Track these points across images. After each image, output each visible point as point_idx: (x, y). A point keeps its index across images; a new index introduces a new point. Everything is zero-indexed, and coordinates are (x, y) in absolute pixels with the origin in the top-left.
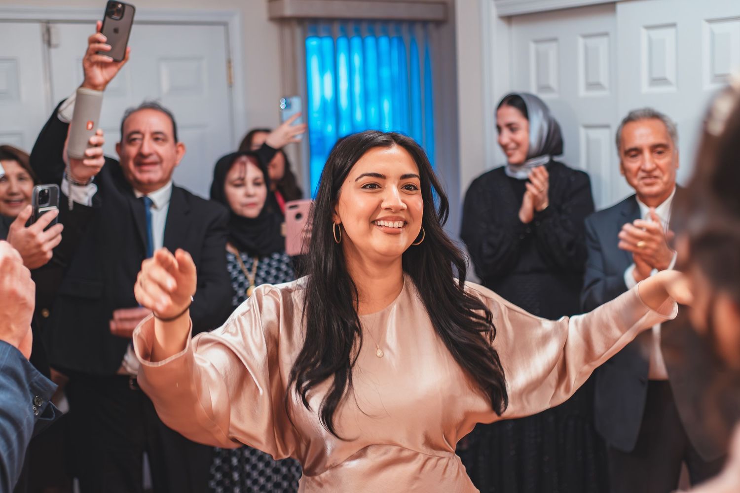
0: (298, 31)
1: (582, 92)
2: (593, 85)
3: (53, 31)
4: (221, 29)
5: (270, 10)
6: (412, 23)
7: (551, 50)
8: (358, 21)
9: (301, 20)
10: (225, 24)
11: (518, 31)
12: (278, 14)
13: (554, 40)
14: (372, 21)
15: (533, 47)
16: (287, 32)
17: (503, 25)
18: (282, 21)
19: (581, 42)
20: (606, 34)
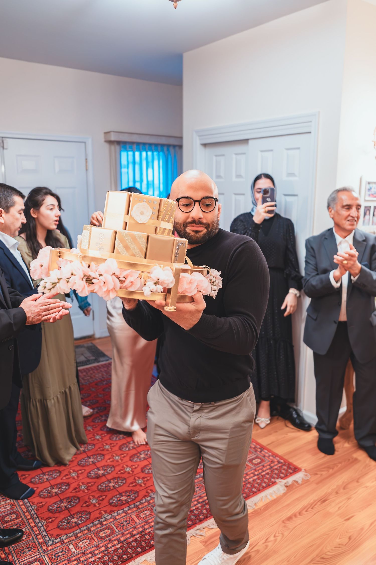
0: (118, 147)
1: (234, 179)
2: (239, 176)
3: (5, 142)
4: (83, 144)
5: (105, 137)
6: (169, 146)
7: (222, 159)
8: (144, 144)
9: (119, 143)
10: (85, 143)
11: (209, 151)
12: (109, 139)
13: (223, 155)
14: (150, 144)
15: (214, 158)
16: (113, 147)
17: (202, 148)
18: (111, 142)
19: (234, 156)
20: (244, 154)
